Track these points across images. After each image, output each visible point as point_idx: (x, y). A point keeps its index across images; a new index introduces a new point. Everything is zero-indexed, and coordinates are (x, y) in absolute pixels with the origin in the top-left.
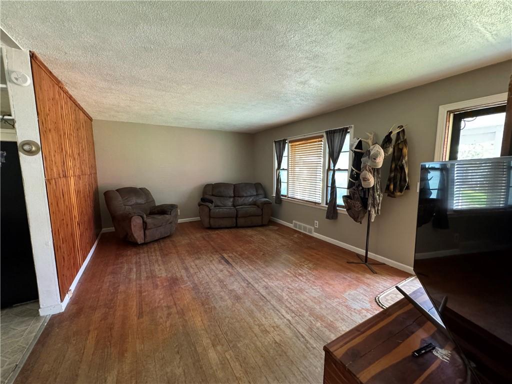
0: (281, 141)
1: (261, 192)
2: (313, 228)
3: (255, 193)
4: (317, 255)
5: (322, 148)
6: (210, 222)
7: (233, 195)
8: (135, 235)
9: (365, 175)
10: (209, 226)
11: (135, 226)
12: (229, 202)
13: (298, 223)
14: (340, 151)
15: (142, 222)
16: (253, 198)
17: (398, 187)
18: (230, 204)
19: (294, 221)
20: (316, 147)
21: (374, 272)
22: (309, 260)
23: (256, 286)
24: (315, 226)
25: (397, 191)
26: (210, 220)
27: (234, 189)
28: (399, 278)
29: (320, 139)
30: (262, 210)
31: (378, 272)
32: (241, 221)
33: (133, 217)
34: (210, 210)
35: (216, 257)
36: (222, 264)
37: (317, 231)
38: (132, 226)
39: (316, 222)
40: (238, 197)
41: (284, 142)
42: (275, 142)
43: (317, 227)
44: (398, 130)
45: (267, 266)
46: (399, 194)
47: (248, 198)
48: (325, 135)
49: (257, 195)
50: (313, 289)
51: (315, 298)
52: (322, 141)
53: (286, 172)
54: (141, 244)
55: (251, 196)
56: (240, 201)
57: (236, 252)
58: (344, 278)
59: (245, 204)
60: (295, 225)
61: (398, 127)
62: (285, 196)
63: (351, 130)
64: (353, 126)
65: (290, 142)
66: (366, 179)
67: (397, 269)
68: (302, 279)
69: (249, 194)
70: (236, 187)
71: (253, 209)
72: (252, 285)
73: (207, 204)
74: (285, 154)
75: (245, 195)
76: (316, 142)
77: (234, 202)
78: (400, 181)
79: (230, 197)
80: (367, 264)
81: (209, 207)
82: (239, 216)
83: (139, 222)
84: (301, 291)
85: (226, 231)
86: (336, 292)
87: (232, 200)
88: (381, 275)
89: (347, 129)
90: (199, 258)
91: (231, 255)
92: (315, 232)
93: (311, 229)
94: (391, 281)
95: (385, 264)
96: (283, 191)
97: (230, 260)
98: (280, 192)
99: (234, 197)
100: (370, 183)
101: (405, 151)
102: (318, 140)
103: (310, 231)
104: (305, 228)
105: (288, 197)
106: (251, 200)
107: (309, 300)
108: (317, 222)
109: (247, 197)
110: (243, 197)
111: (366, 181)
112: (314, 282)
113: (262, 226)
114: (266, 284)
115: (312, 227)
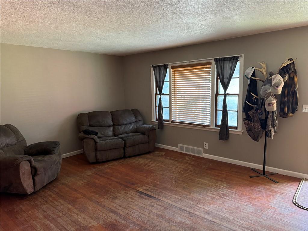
0: (161, 66)
1: (140, 118)
2: (202, 150)
3: (134, 120)
4: (222, 175)
5: (211, 74)
6: (96, 156)
7: (112, 124)
8: (25, 185)
9: (271, 100)
10: (95, 161)
11: (24, 174)
12: (110, 132)
13: (185, 146)
14: (230, 77)
15: (30, 168)
16: (133, 125)
17: (291, 109)
18: (111, 133)
19: (179, 145)
20: (203, 73)
21: (276, 182)
22: (220, 181)
23: (197, 213)
24: (205, 148)
25: (290, 112)
26: (96, 154)
27: (112, 117)
28: (295, 183)
29: (208, 66)
30: (148, 136)
31: (278, 181)
32: (129, 151)
33: (21, 163)
34: (96, 142)
35: (132, 193)
36: (146, 199)
37: (206, 151)
38: (21, 174)
39: (205, 143)
40: (118, 125)
41: (166, 67)
42: (154, 67)
43: (207, 148)
44: (289, 62)
45: (190, 193)
46: (291, 114)
47: (128, 126)
48: (213, 62)
49: (137, 122)
50: (245, 205)
51: (253, 212)
52: (210, 68)
53: (168, 97)
54: (30, 194)
55: (130, 123)
56: (121, 129)
57: (148, 184)
58: (259, 191)
59: (126, 133)
60: (182, 148)
61: (289, 60)
62: (168, 121)
63: (242, 59)
64: (243, 55)
65: (172, 68)
66: (270, 104)
67: (287, 176)
68: (228, 198)
69: (128, 121)
70: (113, 115)
71: (139, 137)
72: (192, 213)
73: (92, 136)
74: (167, 79)
75: (125, 123)
76: (203, 68)
77: (114, 131)
78: (292, 104)
79: (110, 126)
80: (265, 175)
81: (94, 140)
82: (128, 145)
83: (27, 168)
84: (238, 209)
85: (116, 163)
86: (264, 205)
87: (111, 129)
88: (281, 183)
89: (237, 57)
90: (116, 198)
91: (145, 188)
92: (204, 153)
93: (201, 151)
94: (291, 187)
95: (277, 174)
96: (166, 117)
97: (149, 193)
98: (162, 117)
99: (113, 125)
100: (273, 108)
101: (296, 79)
102: (205, 66)
103: (199, 152)
104: (193, 151)
105: (172, 122)
106: (131, 127)
107: (250, 216)
108: (207, 143)
109: (126, 124)
110: (123, 125)
111: (271, 106)
112: (240, 199)
113: (149, 153)
114: (203, 209)
115: (200, 149)
